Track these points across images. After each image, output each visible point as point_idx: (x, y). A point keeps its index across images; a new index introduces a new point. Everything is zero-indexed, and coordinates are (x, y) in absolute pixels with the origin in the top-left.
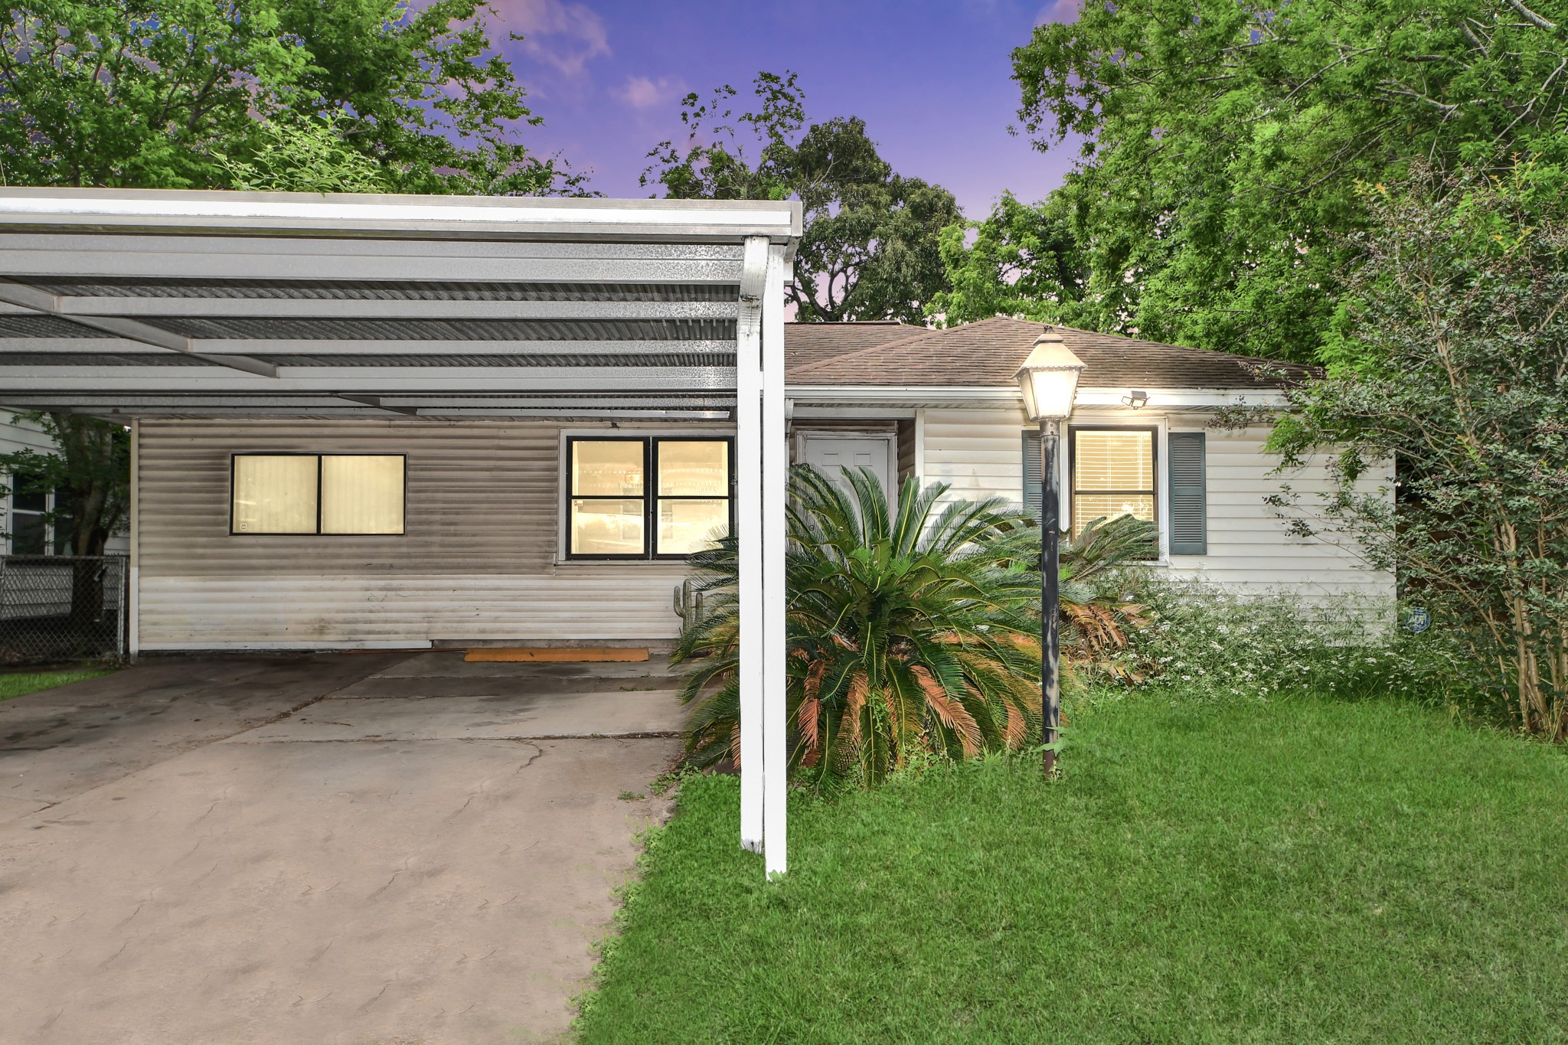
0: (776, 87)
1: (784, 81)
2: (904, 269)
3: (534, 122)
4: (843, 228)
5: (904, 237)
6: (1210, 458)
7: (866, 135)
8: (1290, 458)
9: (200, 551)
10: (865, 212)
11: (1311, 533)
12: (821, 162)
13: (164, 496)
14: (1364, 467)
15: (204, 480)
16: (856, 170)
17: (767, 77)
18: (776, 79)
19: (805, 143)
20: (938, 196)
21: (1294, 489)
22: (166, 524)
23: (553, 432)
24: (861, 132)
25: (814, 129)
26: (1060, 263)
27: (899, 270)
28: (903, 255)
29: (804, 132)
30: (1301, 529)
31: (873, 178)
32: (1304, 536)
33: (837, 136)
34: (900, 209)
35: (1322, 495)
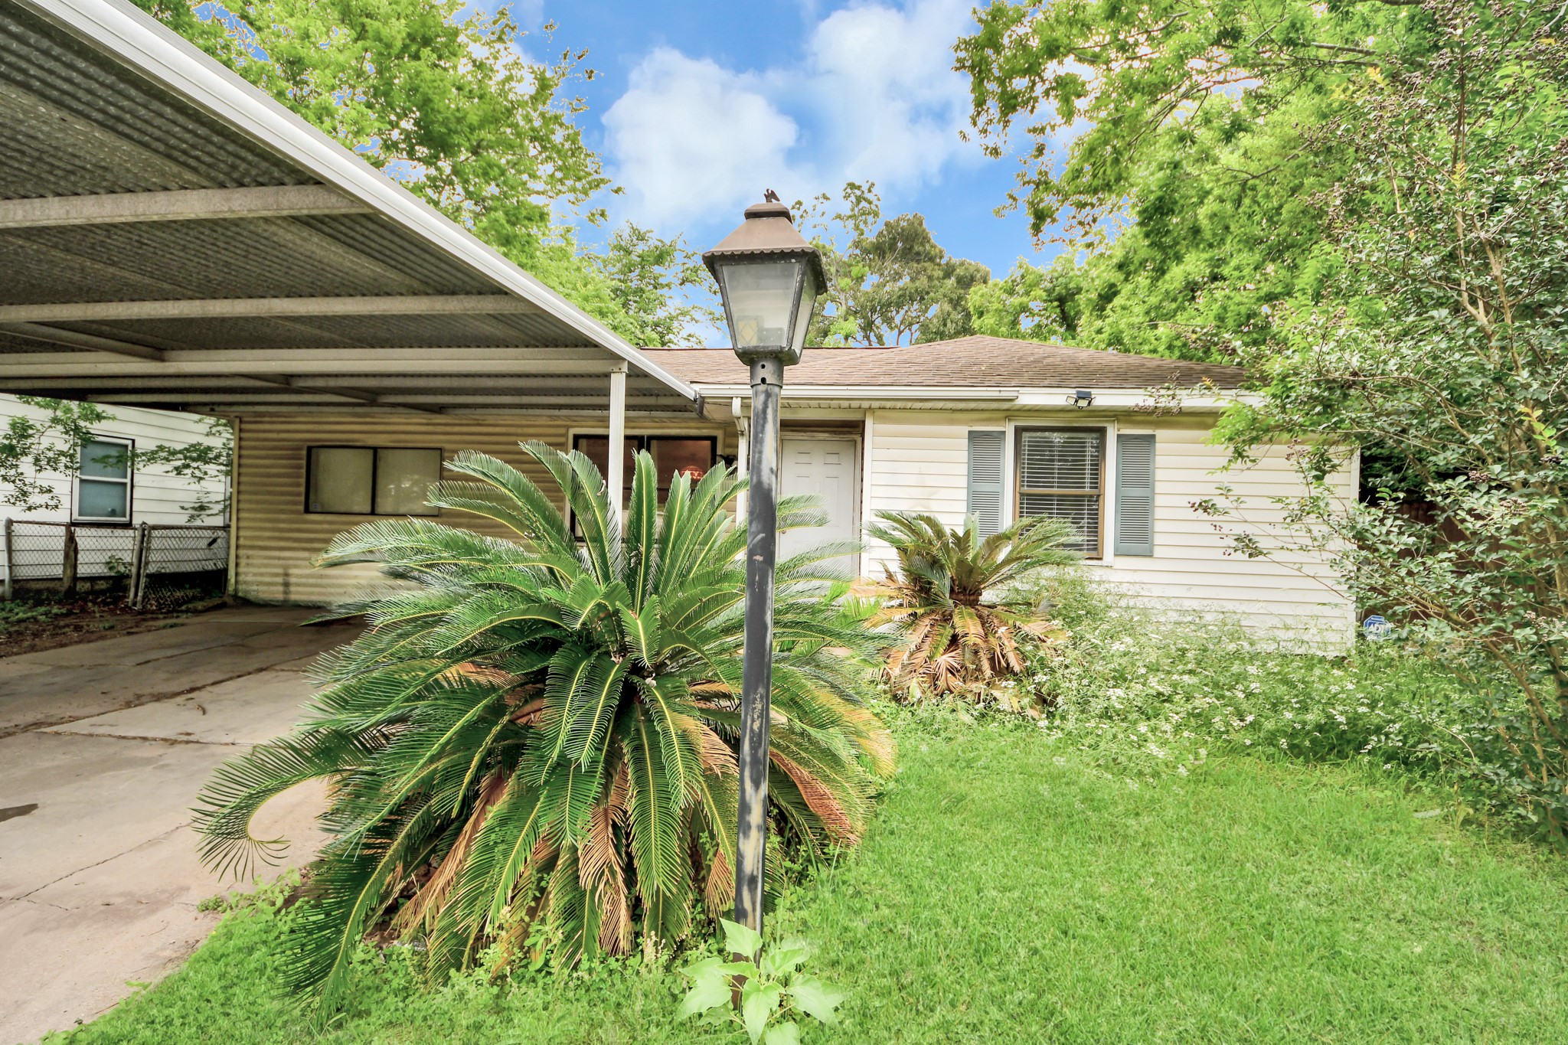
0: (858, 193)
1: (865, 188)
2: (949, 324)
3: (616, 192)
4: (903, 296)
5: (951, 301)
6: (1160, 461)
7: (924, 226)
8: (1239, 454)
9: (282, 525)
10: (922, 282)
11: (1261, 553)
12: (892, 247)
13: (257, 480)
14: (1334, 467)
15: (285, 467)
16: (918, 254)
17: (852, 186)
18: (859, 188)
19: (880, 234)
20: (978, 271)
21: (1237, 490)
22: (257, 502)
23: (562, 431)
24: (921, 224)
25: (887, 224)
26: (1063, 311)
27: (945, 325)
28: (949, 314)
29: (880, 226)
30: (1248, 546)
31: (932, 259)
32: (1251, 555)
33: (903, 229)
34: (951, 282)
35: (1280, 500)
